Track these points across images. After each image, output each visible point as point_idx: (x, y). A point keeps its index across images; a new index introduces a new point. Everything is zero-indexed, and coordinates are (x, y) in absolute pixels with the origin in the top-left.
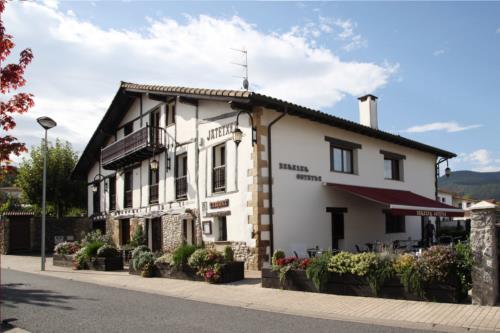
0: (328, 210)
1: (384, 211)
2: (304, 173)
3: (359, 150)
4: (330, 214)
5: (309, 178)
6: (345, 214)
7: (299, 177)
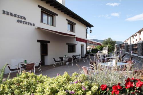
0: (38, 41)
1: (67, 44)
2: (23, 20)
3: (56, 16)
4: (40, 43)
5: (26, 23)
6: (48, 44)
7: (18, 21)
